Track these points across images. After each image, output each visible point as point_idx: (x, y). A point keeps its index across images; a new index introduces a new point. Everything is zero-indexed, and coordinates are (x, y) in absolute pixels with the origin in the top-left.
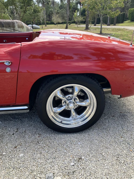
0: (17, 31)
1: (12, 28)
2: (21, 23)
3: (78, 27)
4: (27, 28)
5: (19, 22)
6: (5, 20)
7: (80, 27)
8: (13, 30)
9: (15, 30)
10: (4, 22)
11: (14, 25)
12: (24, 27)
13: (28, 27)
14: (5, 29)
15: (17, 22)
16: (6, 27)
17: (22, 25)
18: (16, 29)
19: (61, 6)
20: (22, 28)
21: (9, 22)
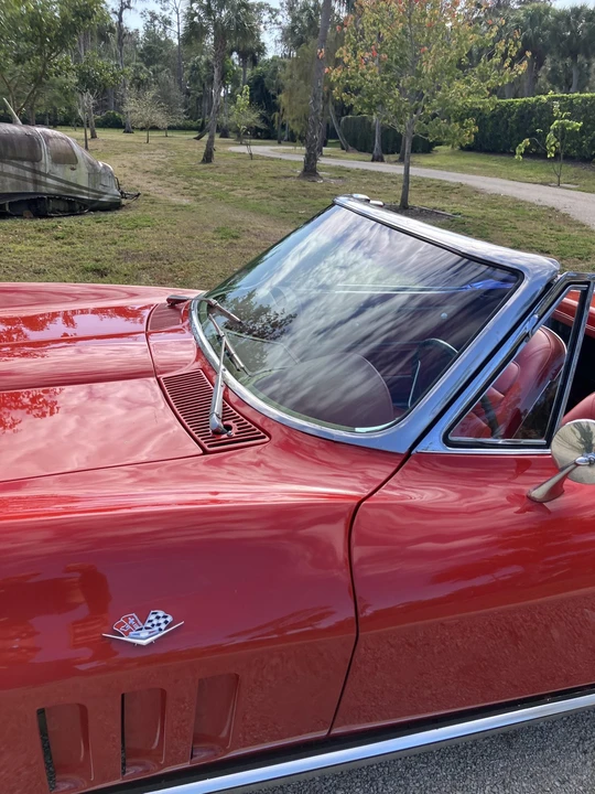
0: (47, 175)
1: (26, 164)
2: (68, 142)
3: (252, 157)
4: (93, 165)
5: (55, 137)
9: (40, 173)
11: (36, 148)
12: (81, 160)
13: (95, 162)
15: (48, 138)
17: (70, 152)
18: (42, 170)
19: (148, 49)
20: (69, 166)
21: (16, 134)
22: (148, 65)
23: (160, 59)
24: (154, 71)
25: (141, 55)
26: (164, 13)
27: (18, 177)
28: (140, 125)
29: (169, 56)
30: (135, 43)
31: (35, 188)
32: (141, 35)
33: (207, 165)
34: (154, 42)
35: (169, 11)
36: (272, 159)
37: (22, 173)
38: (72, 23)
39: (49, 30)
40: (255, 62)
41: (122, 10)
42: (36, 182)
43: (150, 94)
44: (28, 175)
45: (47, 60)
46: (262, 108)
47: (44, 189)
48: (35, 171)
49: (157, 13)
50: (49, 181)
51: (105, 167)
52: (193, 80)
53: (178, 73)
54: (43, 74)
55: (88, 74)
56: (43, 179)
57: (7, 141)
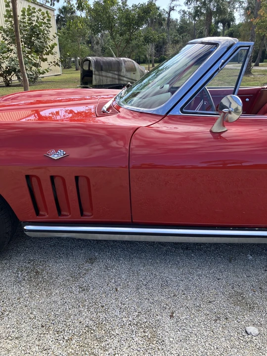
0: (124, 77)
1: (116, 72)
2: (133, 62)
4: (142, 71)
5: (128, 61)
6: (105, 58)
9: (121, 76)
10: (103, 62)
11: (120, 66)
12: (138, 70)
14: (104, 73)
15: (125, 61)
16: (106, 71)
17: (134, 67)
18: (122, 75)
19: (181, 27)
20: (133, 72)
21: (113, 61)
22: (180, 34)
23: (186, 31)
24: (182, 37)
25: (178, 30)
26: (189, 10)
27: (113, 78)
29: (190, 29)
30: (175, 25)
31: (119, 82)
32: (179, 21)
34: (184, 24)
35: (191, 9)
37: (114, 76)
38: (142, 16)
39: (133, 20)
40: (229, 26)
41: (170, 11)
42: (119, 79)
44: (116, 77)
45: (132, 33)
47: (122, 82)
48: (119, 75)
49: (186, 10)
50: (125, 79)
54: (130, 39)
56: (122, 78)
57: (109, 64)
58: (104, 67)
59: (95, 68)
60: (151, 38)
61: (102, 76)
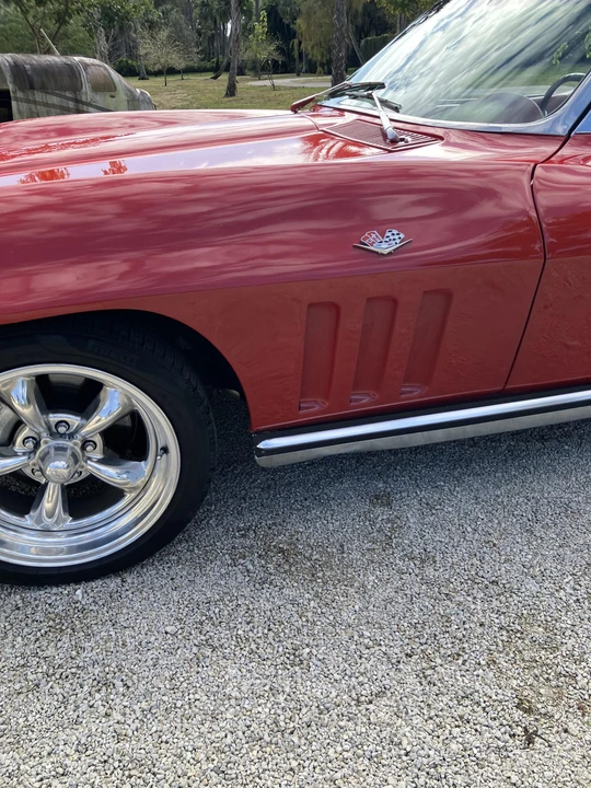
0: (89, 104)
1: (68, 94)
2: (106, 69)
3: (274, 88)
4: (130, 91)
5: (93, 65)
6: (35, 57)
7: (280, 88)
8: (71, 104)
9: (82, 103)
10: (31, 66)
11: (75, 77)
12: (119, 88)
13: (133, 89)
14: (39, 96)
15: (86, 66)
16: (44, 89)
17: (110, 81)
18: (84, 99)
20: (109, 94)
21: (56, 63)
24: (162, 13)
27: (62, 108)
28: (157, 67)
33: (231, 98)
36: (295, 88)
37: (65, 103)
43: (163, 34)
46: (278, 38)
48: (77, 101)
50: (92, 109)
51: (142, 93)
52: (204, 17)
53: (187, 12)
55: (110, 8)
56: (85, 108)
57: (47, 72)
58: (36, 79)
59: (14, 82)
60: (119, 10)
61: (35, 102)
